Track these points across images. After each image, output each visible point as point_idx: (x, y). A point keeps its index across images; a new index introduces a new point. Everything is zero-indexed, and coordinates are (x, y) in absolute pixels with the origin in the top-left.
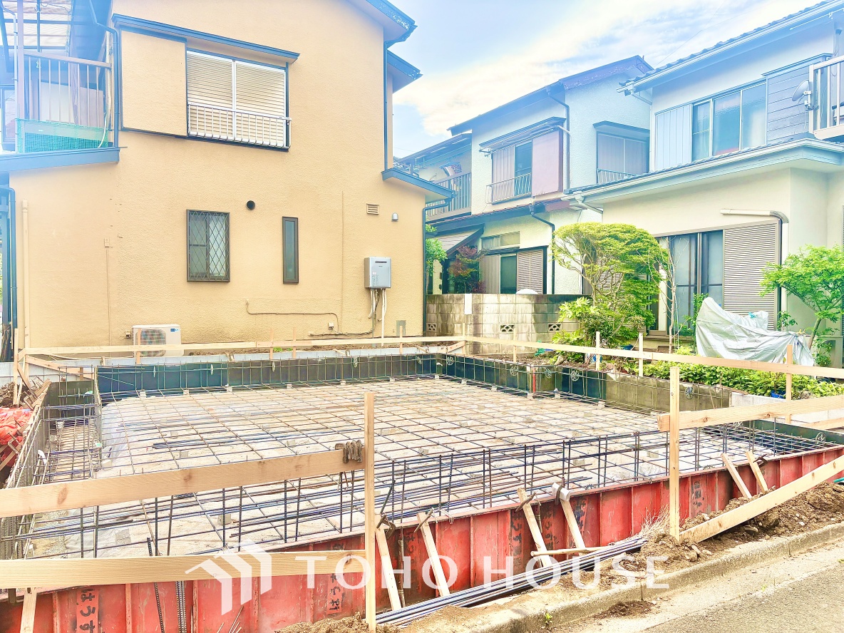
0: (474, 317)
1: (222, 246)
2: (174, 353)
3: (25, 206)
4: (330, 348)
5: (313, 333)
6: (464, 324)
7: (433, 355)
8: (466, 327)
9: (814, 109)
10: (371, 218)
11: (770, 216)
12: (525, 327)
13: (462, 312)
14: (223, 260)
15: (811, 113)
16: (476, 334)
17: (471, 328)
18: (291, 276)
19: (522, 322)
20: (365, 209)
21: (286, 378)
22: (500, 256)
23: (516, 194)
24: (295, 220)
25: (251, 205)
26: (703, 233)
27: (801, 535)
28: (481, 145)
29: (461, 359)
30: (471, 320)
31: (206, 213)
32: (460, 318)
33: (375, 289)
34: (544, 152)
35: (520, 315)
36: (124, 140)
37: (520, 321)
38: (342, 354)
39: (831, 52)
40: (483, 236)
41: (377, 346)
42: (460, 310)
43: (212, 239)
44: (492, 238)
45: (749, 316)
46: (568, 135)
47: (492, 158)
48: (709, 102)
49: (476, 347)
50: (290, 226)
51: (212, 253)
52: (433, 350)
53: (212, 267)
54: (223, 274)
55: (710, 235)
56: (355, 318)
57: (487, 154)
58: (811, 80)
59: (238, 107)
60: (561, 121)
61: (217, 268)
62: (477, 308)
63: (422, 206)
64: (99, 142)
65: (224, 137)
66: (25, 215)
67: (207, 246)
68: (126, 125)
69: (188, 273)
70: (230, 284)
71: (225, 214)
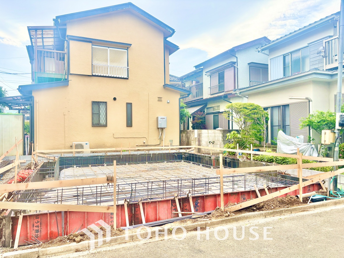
0: (198, 138)
1: (105, 114)
2: (87, 152)
3: (37, 101)
4: (143, 150)
5: (137, 145)
6: (194, 141)
7: (181, 153)
8: (195, 142)
9: (326, 57)
10: (159, 102)
11: (306, 99)
12: (219, 142)
13: (194, 137)
14: (105, 119)
15: (324, 59)
16: (199, 145)
17: (197, 143)
18: (129, 124)
19: (218, 140)
20: (157, 99)
21: (126, 161)
22: (213, 115)
23: (219, 91)
24: (131, 104)
25: (115, 99)
26: (283, 106)
27: (271, 211)
28: (206, 72)
29: (193, 154)
30: (197, 139)
31: (99, 102)
32: (193, 139)
33: (160, 128)
34: (229, 75)
35: (217, 138)
36: (70, 78)
37: (217, 140)
38: (147, 152)
39: (332, 35)
40: (207, 107)
41: (162, 149)
42: (193, 136)
43: (101, 111)
44: (210, 108)
45: (297, 137)
46: (237, 68)
47: (210, 77)
48: (289, 55)
49: (199, 150)
50: (129, 106)
51: (101, 116)
52: (181, 151)
53: (101, 121)
54: (105, 123)
55: (286, 106)
56: (153, 139)
57: (208, 76)
58: (324, 46)
59: (110, 64)
60: (234, 63)
61: (102, 122)
62: (199, 135)
63: (179, 97)
64: (62, 79)
65: (105, 75)
66: (37, 104)
67: (99, 114)
68: (71, 72)
69: (92, 123)
70: (107, 127)
71: (106, 102)
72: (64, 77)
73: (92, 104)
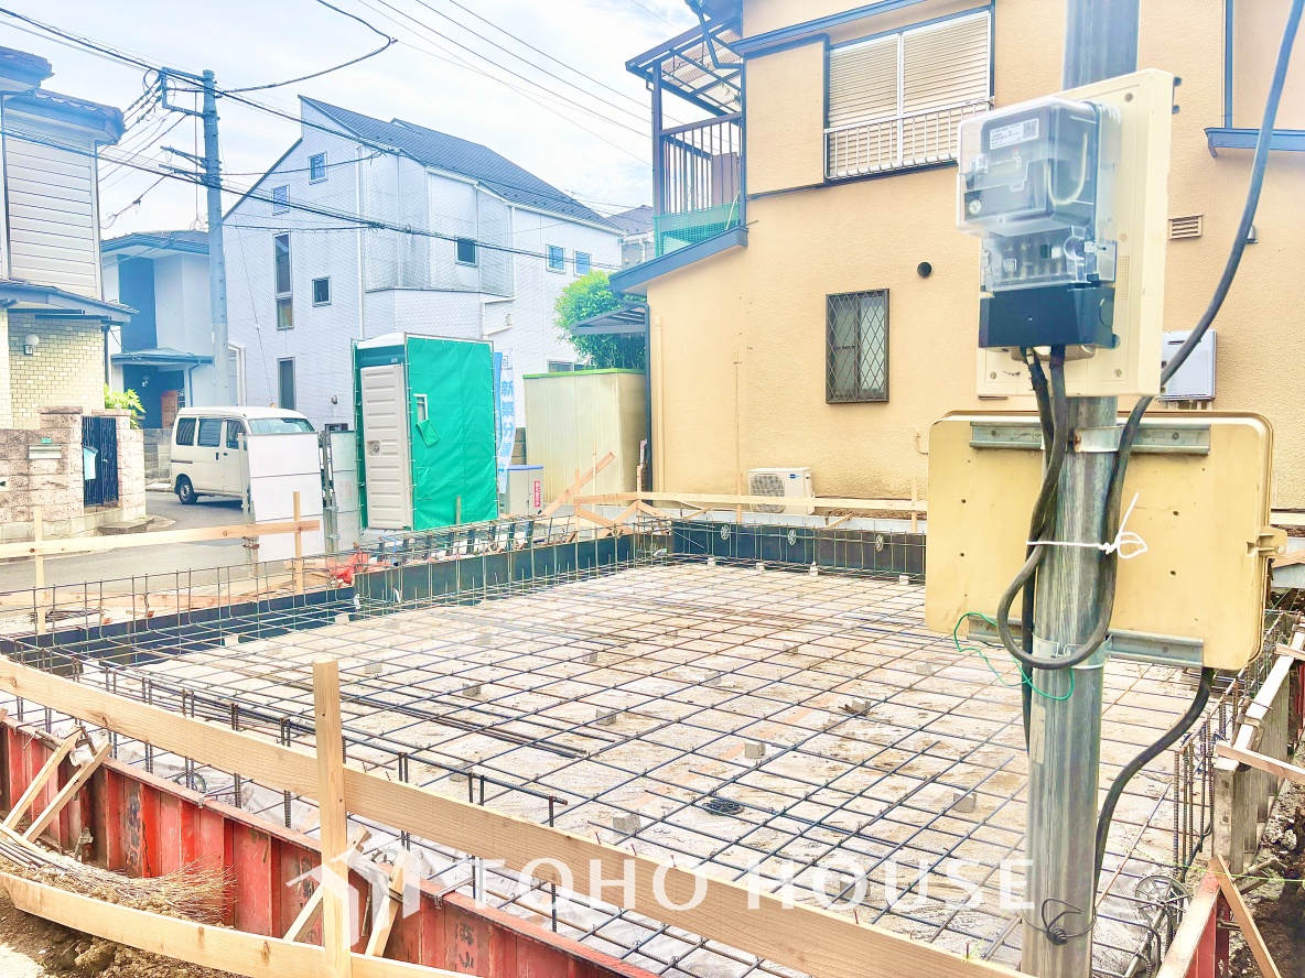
3: (658, 322)
10: (1180, 247)
20: (1167, 231)
25: (925, 270)
31: (851, 295)
33: (1171, 402)
36: (753, 212)
54: (880, 388)
59: (907, 110)
61: (871, 379)
64: (725, 224)
65: (884, 167)
66: (659, 332)
67: (857, 347)
68: (750, 191)
69: (828, 391)
70: (889, 404)
71: (880, 292)
72: (730, 216)
73: (829, 306)
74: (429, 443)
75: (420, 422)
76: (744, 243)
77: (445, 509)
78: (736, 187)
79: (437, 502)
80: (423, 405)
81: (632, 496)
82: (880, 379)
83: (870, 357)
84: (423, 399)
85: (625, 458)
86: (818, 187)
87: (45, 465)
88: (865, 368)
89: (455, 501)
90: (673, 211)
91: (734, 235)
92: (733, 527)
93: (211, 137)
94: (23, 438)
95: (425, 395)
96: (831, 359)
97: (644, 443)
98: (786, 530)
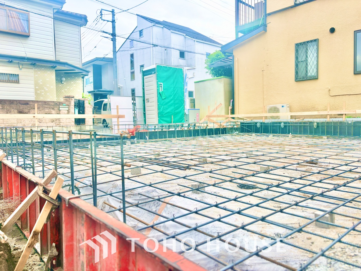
21: (323, 133)
25: (332, 30)
54: (315, 74)
61: (311, 72)
64: (259, 25)
66: (237, 63)
67: (306, 60)
68: (268, 12)
69: (296, 77)
70: (318, 80)
71: (315, 40)
72: (261, 23)
73: (296, 47)
74: (163, 98)
75: (161, 91)
76: (265, 30)
77: (168, 119)
78: (263, 12)
79: (166, 117)
80: (161, 86)
81: (227, 116)
82: (315, 70)
83: (311, 63)
84: (161, 84)
85: (225, 105)
86: (292, 7)
87: (64, 111)
88: (309, 68)
89: (171, 117)
90: (242, 24)
91: (262, 28)
92: (261, 123)
93: (114, 28)
94: (58, 104)
95: (162, 83)
96: (297, 66)
97: (232, 100)
98: (280, 123)
